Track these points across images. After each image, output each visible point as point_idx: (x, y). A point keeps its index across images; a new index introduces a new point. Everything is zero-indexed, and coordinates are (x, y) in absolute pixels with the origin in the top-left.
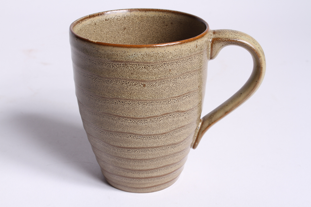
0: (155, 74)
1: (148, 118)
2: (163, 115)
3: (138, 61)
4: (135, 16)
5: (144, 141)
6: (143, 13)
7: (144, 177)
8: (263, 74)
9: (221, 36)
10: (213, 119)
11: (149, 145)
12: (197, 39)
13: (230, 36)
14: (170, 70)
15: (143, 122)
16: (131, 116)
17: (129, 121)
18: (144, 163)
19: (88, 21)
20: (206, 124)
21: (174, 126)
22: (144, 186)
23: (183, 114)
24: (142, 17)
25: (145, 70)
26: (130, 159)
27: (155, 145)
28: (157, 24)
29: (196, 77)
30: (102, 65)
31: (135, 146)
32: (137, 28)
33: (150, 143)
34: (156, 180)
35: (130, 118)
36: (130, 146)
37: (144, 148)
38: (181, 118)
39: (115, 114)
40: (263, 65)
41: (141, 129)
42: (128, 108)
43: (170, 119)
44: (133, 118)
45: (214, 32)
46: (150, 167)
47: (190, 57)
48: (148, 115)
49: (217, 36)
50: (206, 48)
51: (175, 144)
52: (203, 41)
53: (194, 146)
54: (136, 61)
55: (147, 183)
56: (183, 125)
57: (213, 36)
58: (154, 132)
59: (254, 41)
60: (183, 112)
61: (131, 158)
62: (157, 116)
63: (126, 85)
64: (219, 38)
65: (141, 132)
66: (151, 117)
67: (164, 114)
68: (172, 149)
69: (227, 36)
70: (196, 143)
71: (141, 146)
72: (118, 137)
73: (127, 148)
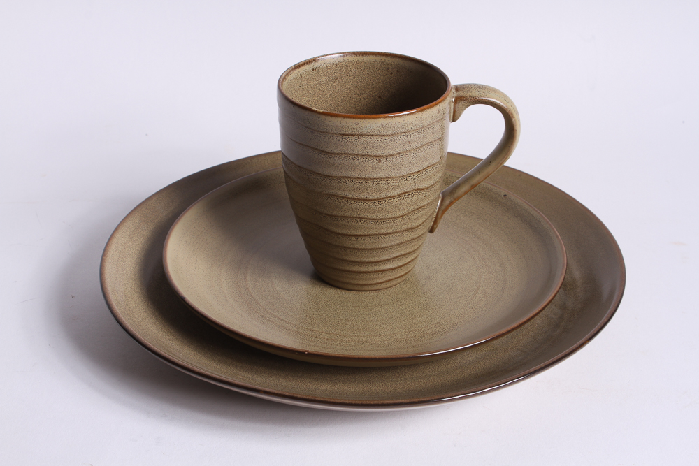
0: (393, 147)
1: (382, 199)
2: (399, 195)
3: (372, 133)
4: (350, 62)
5: (377, 226)
6: (360, 58)
7: (373, 270)
8: (517, 138)
9: (465, 94)
10: (456, 195)
11: (382, 231)
12: (440, 103)
13: (477, 94)
14: (409, 142)
15: (376, 204)
16: (363, 197)
17: (360, 204)
18: (375, 253)
19: (294, 74)
20: (447, 202)
21: (412, 207)
22: (372, 282)
23: (422, 192)
24: (358, 62)
25: (381, 144)
26: (358, 249)
27: (389, 231)
28: (379, 72)
29: (437, 146)
30: (329, 138)
31: (366, 233)
32: (352, 77)
33: (384, 228)
34: (388, 274)
35: (362, 200)
36: (359, 233)
37: (376, 235)
38: (421, 197)
39: (343, 195)
40: (517, 127)
41: (374, 213)
42: (359, 189)
43: (407, 199)
44: (364, 200)
45: (457, 88)
46: (382, 258)
47: (431, 125)
48: (383, 195)
49: (461, 93)
50: (448, 111)
51: (413, 228)
52: (446, 104)
53: (431, 231)
54: (371, 133)
55: (377, 278)
56: (422, 205)
57: (455, 94)
58: (390, 216)
59: (506, 98)
60: (422, 189)
61: (360, 247)
62: (393, 197)
63: (357, 162)
64: (464, 97)
65: (374, 216)
66: (386, 198)
67: (402, 194)
68: (409, 235)
69: (473, 94)
70: (435, 226)
71: (373, 233)
72: (344, 222)
73: (355, 236)
